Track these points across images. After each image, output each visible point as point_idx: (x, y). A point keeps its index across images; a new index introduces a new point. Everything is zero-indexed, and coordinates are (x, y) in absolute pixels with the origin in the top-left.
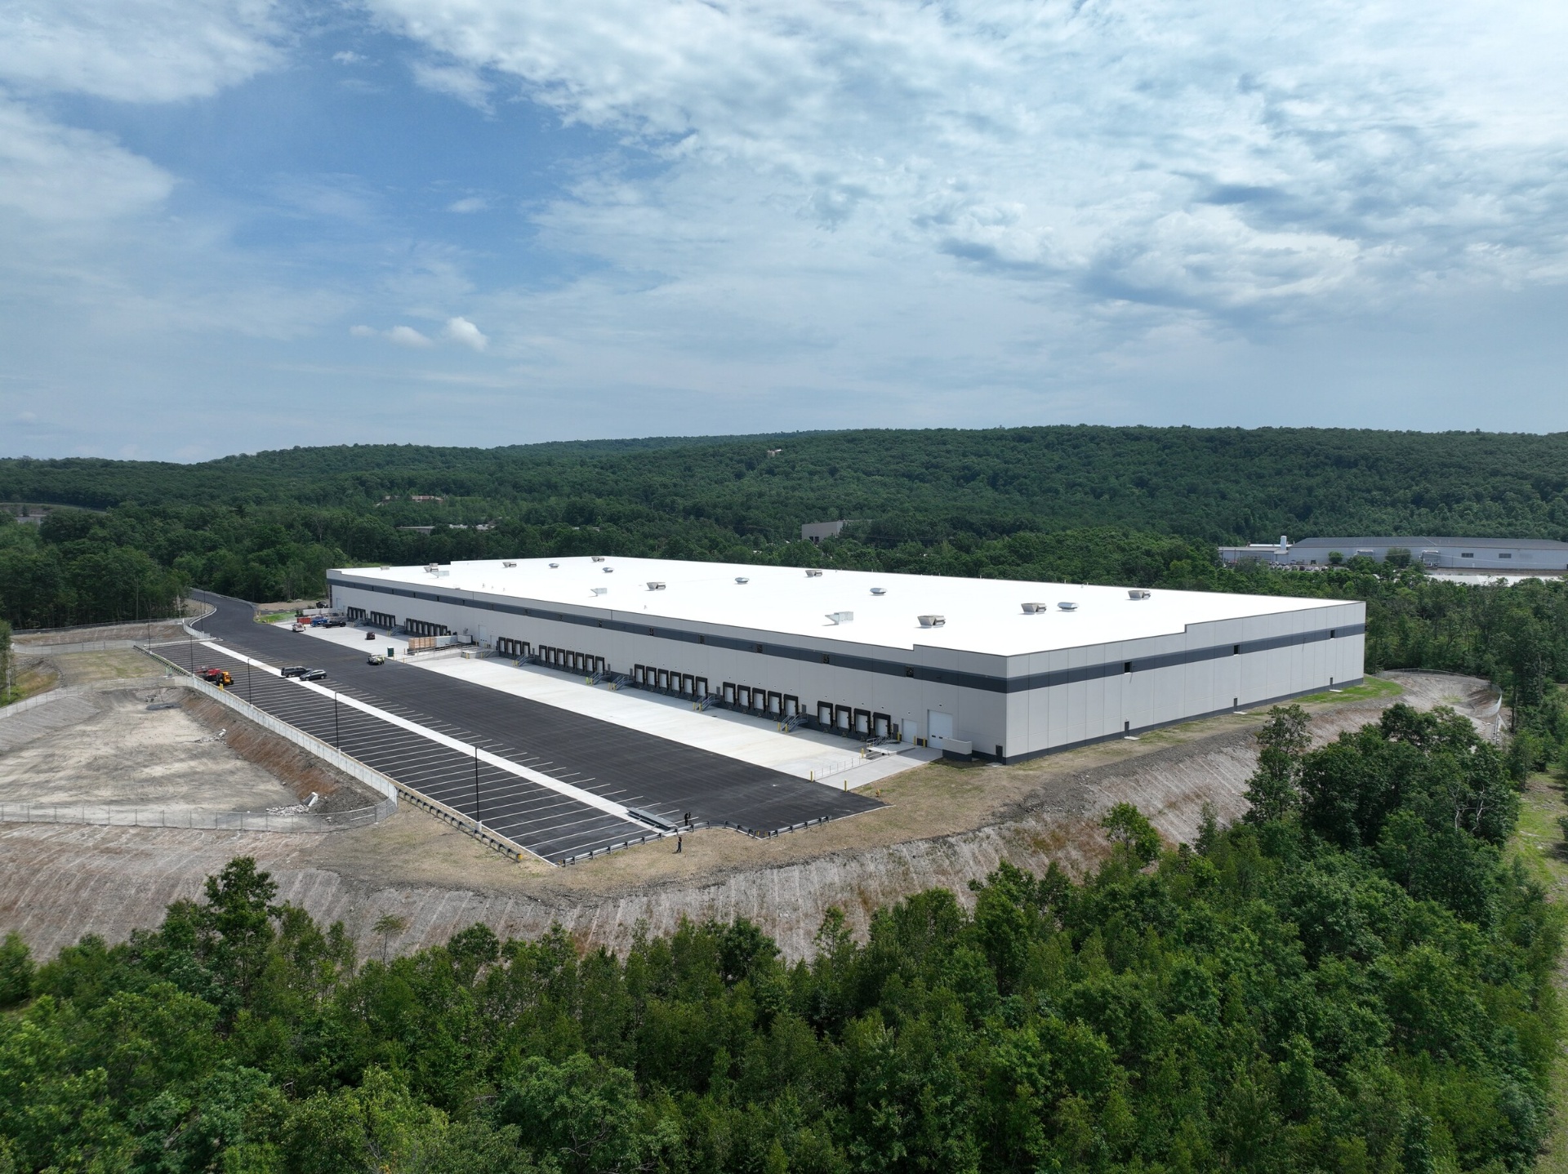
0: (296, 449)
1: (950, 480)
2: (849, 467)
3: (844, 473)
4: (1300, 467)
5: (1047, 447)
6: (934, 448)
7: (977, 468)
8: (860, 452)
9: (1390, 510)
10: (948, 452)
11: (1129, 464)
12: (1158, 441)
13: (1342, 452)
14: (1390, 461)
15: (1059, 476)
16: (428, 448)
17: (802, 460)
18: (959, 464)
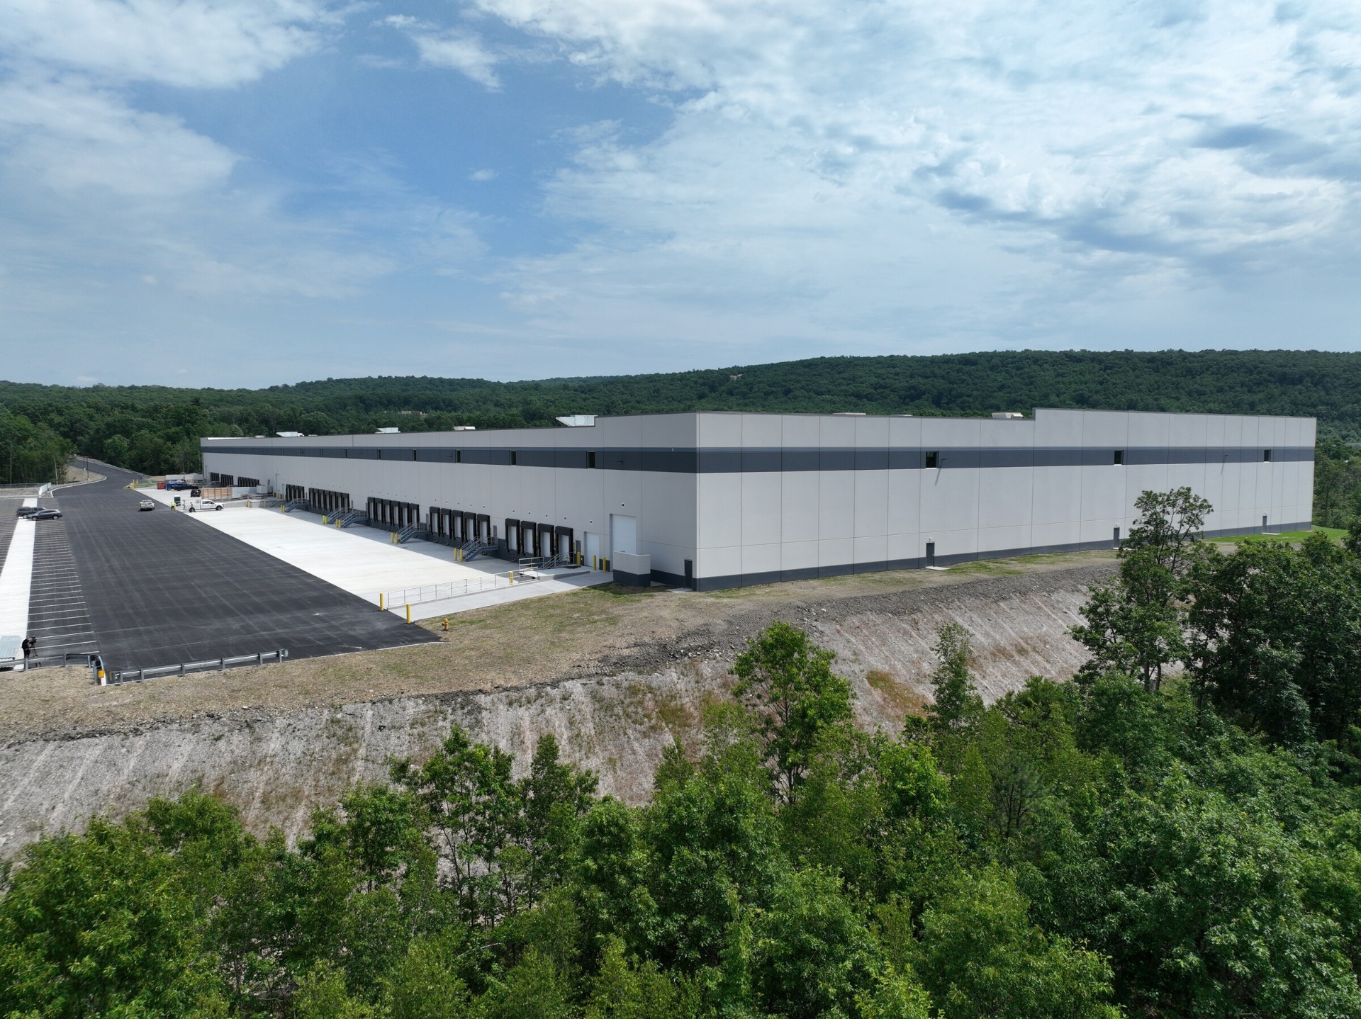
0: (330, 380)
1: (897, 399)
2: (803, 388)
3: (797, 393)
4: (1243, 384)
5: (992, 369)
6: (883, 371)
7: (923, 388)
8: (815, 375)
9: (1337, 423)
10: (897, 374)
11: (1070, 383)
12: (1100, 362)
13: (1286, 370)
14: (1337, 377)
15: (1001, 394)
16: (441, 380)
17: (760, 382)
18: (906, 384)
